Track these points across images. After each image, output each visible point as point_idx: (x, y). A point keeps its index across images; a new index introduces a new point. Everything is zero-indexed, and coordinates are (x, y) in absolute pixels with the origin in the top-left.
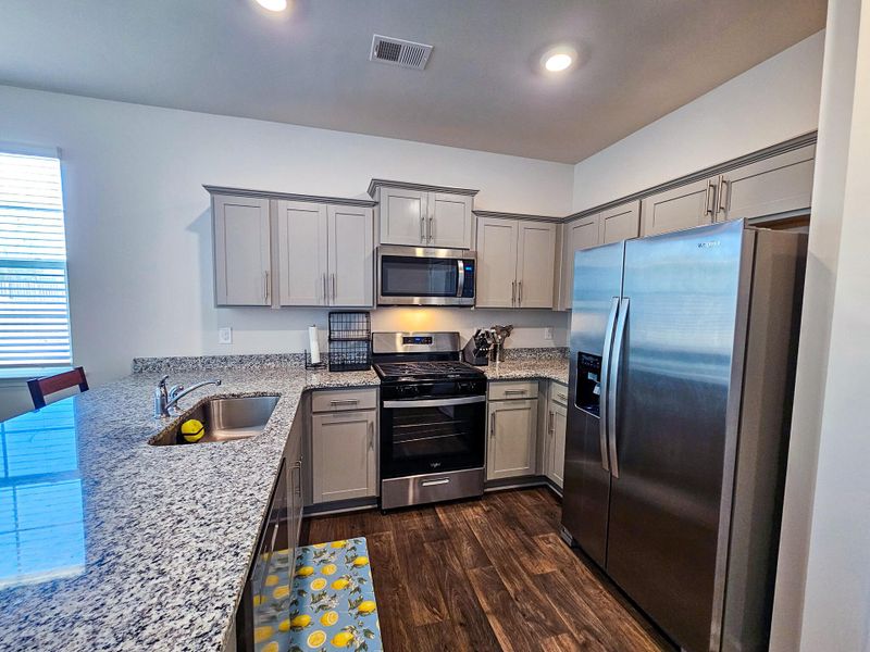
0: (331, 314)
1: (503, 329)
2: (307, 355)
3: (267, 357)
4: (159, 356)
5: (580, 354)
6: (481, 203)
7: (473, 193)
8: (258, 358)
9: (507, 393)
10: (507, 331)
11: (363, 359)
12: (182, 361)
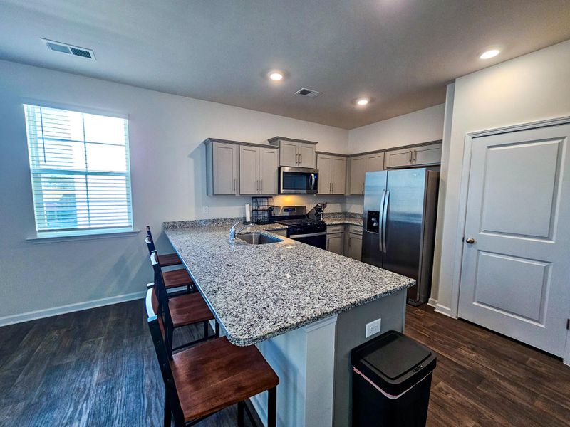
0: (253, 198)
1: (324, 204)
2: (245, 218)
3: (225, 219)
4: (176, 220)
5: (369, 211)
6: (319, 148)
7: (315, 143)
8: (221, 220)
9: (333, 231)
10: (324, 205)
11: (266, 219)
12: (187, 223)
